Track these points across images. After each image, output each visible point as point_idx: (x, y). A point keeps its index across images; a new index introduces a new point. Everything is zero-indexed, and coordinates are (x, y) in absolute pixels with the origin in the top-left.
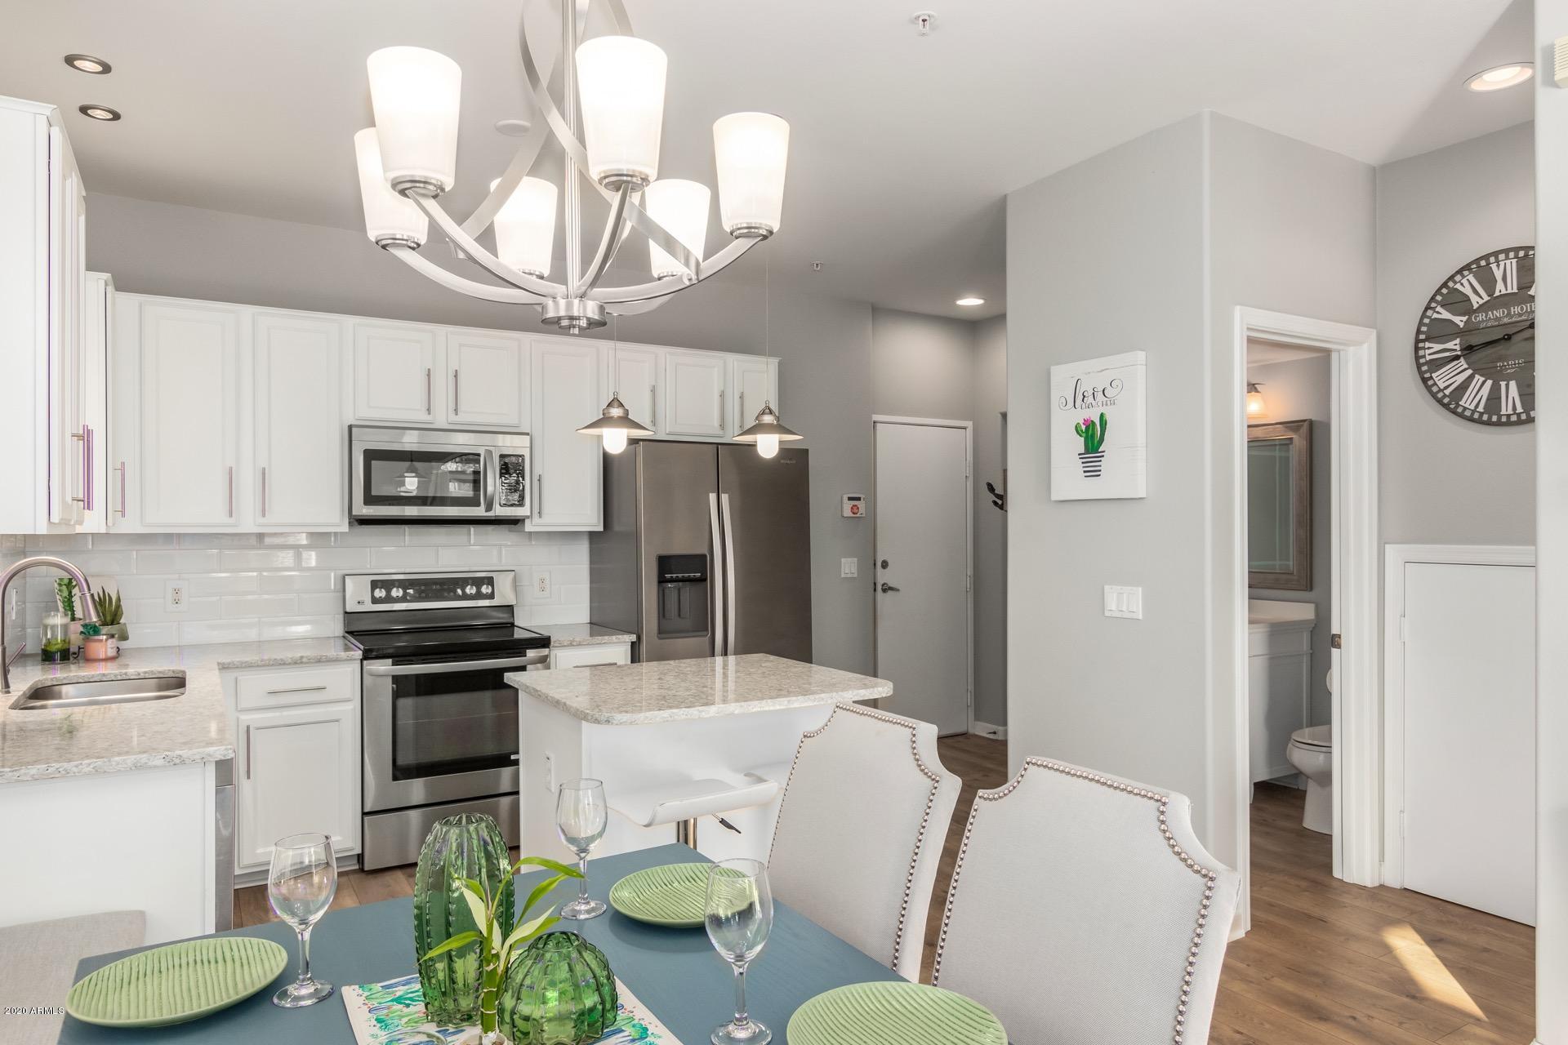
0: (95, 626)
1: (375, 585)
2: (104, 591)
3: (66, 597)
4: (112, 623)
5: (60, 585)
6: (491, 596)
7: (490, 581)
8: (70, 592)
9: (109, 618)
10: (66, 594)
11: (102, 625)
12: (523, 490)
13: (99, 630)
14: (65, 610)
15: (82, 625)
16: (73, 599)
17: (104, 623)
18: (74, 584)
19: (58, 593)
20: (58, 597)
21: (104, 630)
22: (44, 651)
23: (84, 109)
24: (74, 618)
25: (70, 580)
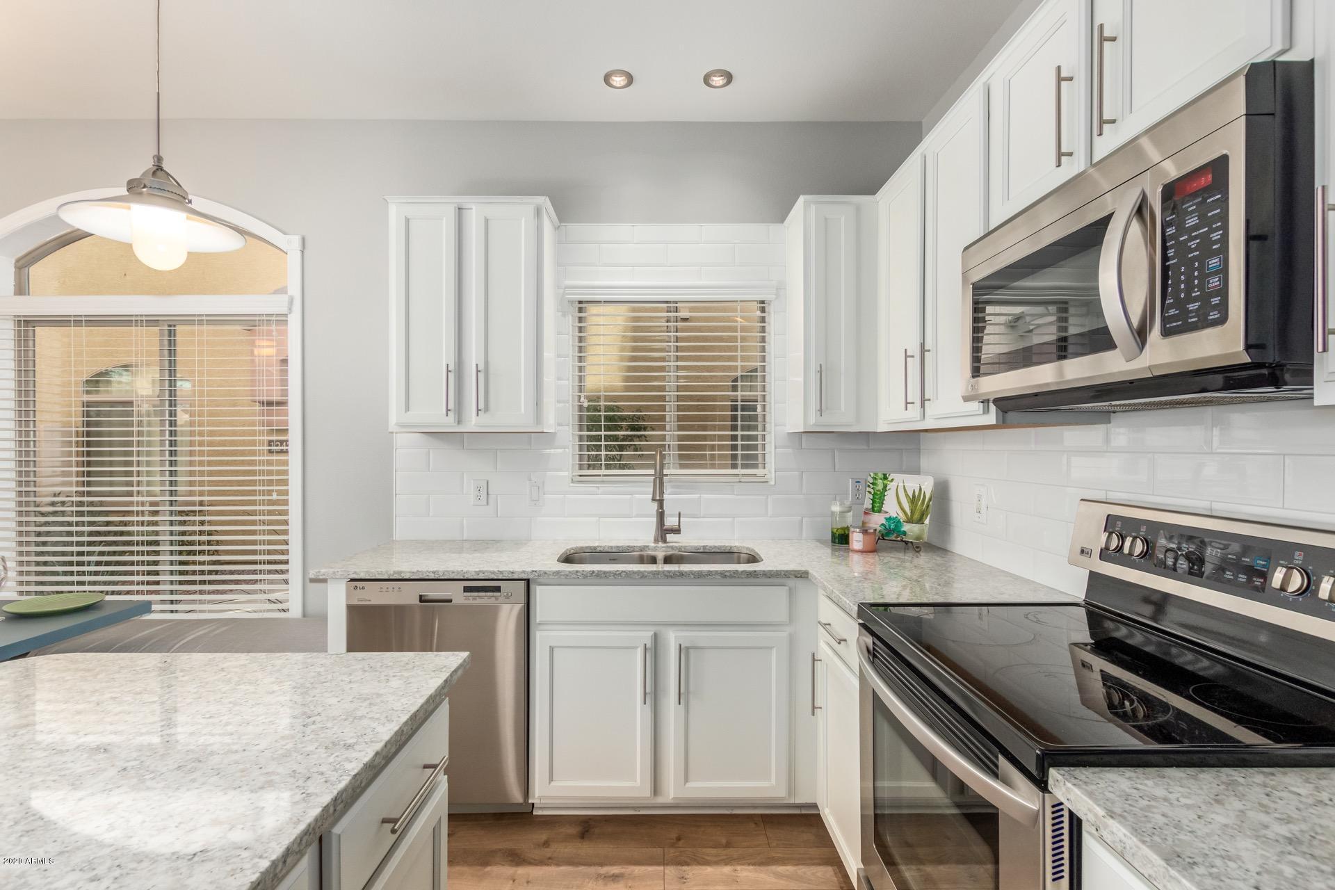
0: (899, 521)
2: (920, 489)
3: (878, 491)
4: (917, 522)
5: (874, 479)
8: (885, 486)
9: (915, 516)
10: (879, 486)
11: (907, 522)
12: (1224, 271)
13: (901, 526)
14: (874, 502)
15: (886, 519)
16: (886, 493)
17: (909, 521)
18: (890, 479)
19: (869, 486)
20: (868, 489)
21: (906, 527)
22: (832, 532)
23: (707, 80)
24: (880, 511)
25: (885, 475)
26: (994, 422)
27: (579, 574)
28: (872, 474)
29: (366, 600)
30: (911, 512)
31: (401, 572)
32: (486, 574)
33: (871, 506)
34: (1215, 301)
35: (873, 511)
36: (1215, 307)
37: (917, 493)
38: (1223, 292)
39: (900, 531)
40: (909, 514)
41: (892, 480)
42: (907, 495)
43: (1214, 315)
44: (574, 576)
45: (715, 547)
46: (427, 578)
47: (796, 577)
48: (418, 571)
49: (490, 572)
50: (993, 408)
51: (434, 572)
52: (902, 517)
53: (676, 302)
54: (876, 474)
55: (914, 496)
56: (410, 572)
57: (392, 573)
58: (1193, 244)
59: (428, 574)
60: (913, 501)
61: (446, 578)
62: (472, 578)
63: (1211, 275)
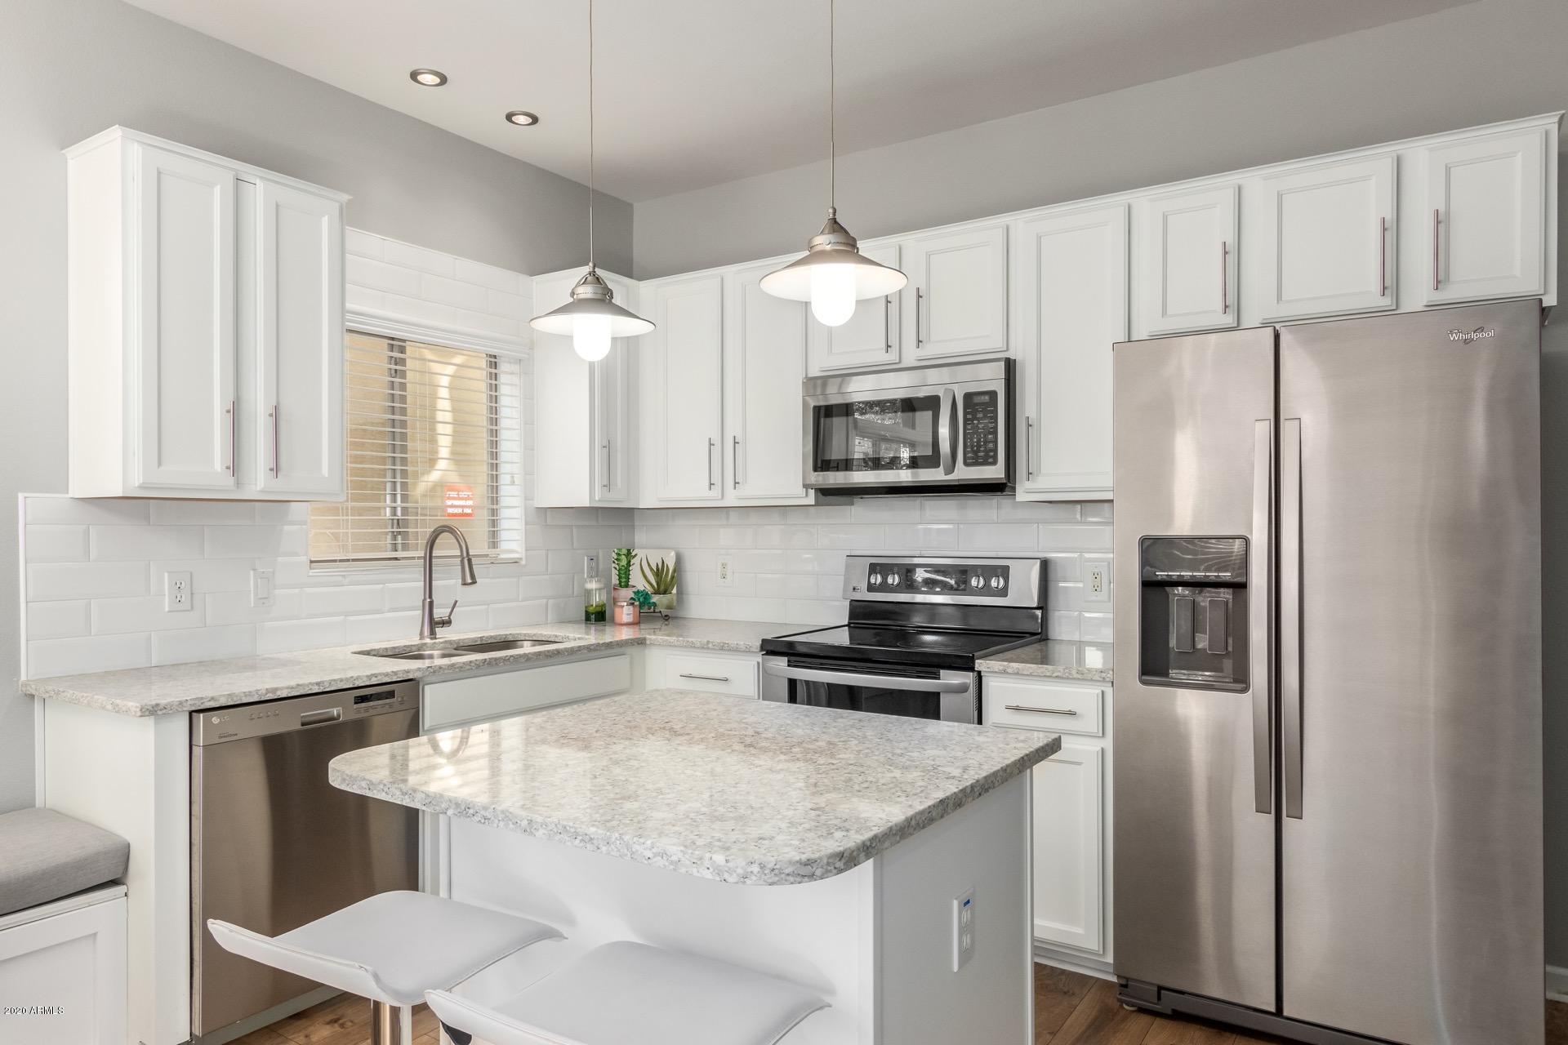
0: (647, 594)
1: (873, 569)
2: (663, 562)
3: (623, 566)
4: (665, 592)
5: (618, 554)
6: (1003, 592)
7: (1004, 572)
8: (629, 562)
9: (662, 588)
10: (624, 562)
11: (655, 594)
12: (995, 442)
13: (650, 598)
14: (620, 578)
15: (634, 592)
16: (630, 568)
17: (657, 592)
18: (633, 554)
19: (614, 562)
20: (613, 565)
21: (655, 599)
22: (586, 612)
23: (509, 117)
24: (627, 586)
25: (629, 550)
26: (813, 503)
27: (473, 664)
28: (616, 550)
29: (231, 735)
30: (658, 585)
31: (276, 689)
32: (379, 677)
33: (618, 582)
34: (992, 454)
35: (621, 586)
36: (991, 457)
37: (660, 567)
38: (995, 450)
39: (649, 603)
40: (656, 586)
41: (636, 555)
42: (651, 569)
43: (990, 460)
44: (468, 667)
45: (491, 637)
46: (310, 692)
47: (638, 644)
48: (298, 685)
49: (384, 674)
50: (812, 492)
51: (318, 684)
52: (649, 589)
53: (404, 341)
54: (620, 550)
55: (658, 569)
56: (288, 688)
57: (264, 692)
58: (980, 426)
59: (310, 687)
60: (659, 573)
61: (333, 689)
62: (363, 685)
63: (990, 442)
